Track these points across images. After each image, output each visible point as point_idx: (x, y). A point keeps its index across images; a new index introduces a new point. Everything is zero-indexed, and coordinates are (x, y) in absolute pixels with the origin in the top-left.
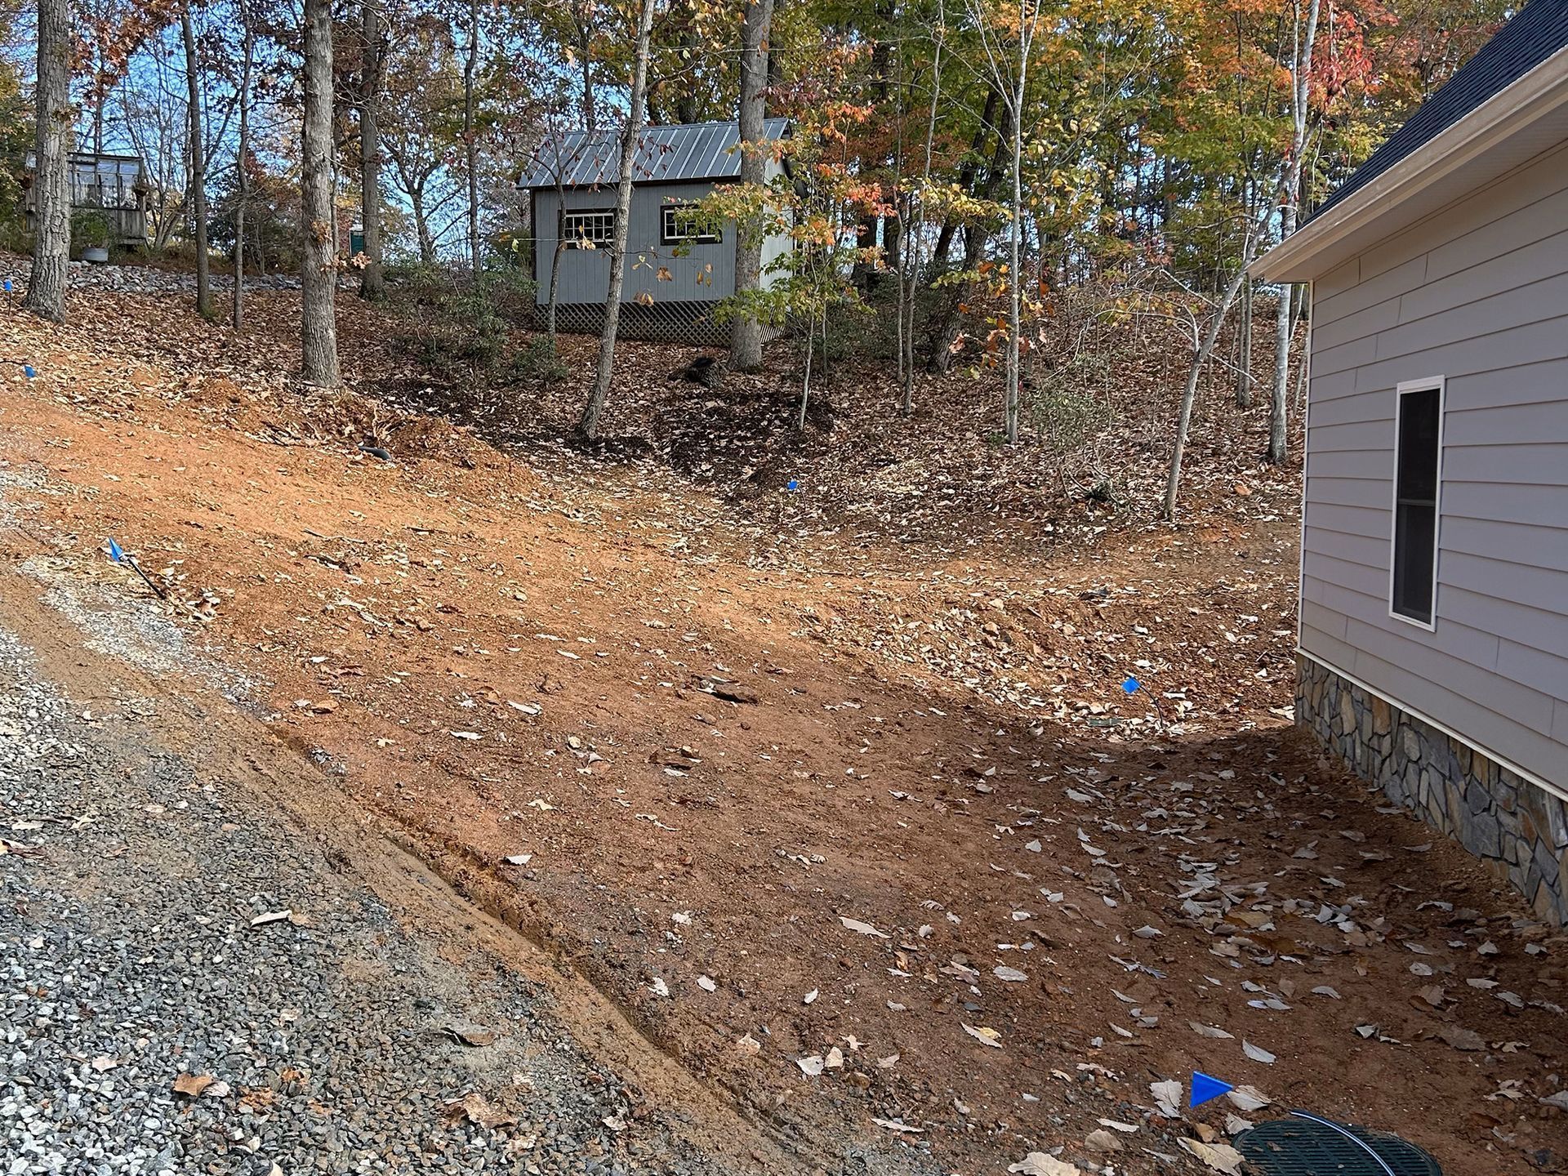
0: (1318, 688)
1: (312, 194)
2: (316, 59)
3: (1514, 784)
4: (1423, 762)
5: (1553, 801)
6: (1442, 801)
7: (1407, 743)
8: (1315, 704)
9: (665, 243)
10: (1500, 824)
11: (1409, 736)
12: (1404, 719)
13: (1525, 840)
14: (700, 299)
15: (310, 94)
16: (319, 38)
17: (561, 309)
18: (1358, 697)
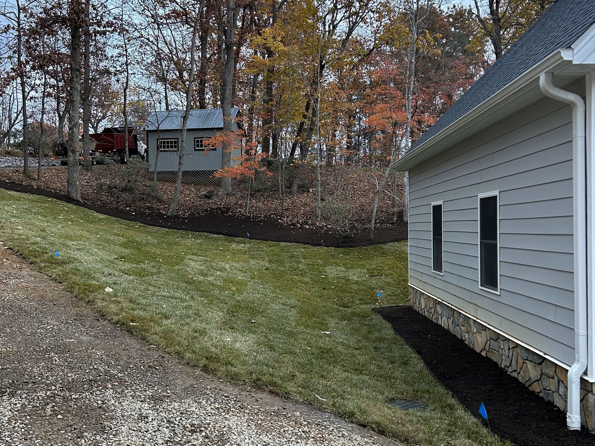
0: (415, 295)
1: (72, 135)
2: (74, 88)
3: (464, 317)
4: (442, 314)
5: (473, 320)
6: (447, 325)
7: (438, 309)
8: (414, 301)
9: (196, 150)
10: (461, 329)
11: (438, 307)
12: (437, 302)
13: (467, 333)
14: (208, 170)
15: (72, 100)
16: (76, 81)
17: (158, 173)
18: (425, 297)
